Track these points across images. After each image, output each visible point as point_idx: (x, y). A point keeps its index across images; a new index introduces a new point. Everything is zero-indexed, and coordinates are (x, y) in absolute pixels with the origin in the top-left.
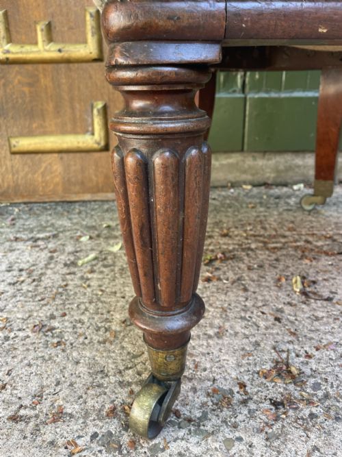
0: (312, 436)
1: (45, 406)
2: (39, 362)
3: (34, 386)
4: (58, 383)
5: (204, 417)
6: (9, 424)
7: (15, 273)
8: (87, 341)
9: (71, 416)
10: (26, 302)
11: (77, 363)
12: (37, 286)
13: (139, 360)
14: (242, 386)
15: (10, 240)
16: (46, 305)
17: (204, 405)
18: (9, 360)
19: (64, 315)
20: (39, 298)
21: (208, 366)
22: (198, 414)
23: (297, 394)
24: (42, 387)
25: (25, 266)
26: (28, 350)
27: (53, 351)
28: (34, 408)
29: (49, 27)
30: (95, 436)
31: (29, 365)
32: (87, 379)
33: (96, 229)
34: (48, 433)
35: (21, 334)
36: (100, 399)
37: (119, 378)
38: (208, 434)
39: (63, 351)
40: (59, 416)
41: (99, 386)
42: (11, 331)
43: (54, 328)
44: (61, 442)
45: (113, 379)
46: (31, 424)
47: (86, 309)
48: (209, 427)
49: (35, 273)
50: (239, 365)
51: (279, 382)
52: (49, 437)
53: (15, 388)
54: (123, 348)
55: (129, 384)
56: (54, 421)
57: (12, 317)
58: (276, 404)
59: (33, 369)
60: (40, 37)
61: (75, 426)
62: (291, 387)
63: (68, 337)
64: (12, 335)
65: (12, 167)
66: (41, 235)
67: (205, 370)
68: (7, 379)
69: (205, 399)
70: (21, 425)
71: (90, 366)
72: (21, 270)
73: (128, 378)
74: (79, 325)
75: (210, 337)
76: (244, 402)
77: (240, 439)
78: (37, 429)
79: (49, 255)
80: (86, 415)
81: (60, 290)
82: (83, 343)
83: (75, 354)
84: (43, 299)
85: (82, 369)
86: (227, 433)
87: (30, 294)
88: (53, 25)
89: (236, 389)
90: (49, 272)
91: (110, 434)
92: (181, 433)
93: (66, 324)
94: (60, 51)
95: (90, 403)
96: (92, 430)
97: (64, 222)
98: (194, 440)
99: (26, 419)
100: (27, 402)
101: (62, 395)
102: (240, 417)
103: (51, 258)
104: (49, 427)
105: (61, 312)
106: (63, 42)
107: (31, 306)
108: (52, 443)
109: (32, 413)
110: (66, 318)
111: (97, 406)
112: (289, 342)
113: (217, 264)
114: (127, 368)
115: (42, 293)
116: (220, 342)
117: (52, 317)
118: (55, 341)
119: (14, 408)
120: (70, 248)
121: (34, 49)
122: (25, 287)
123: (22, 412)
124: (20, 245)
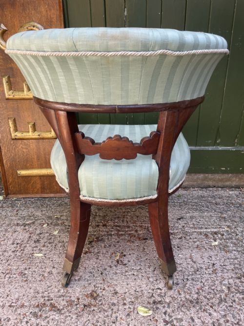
0: (90, 316)
1: (19, 303)
2: (19, 287)
3: (16, 296)
4: (24, 295)
5: (63, 309)
6: (9, 307)
7: (15, 245)
8: (35, 280)
9: (26, 306)
10: (18, 261)
11: (31, 288)
12: (22, 253)
13: (50, 288)
14: (79, 299)
15: (15, 225)
16: (24, 263)
17: (65, 305)
18: (10, 286)
19: (30, 268)
20: (22, 259)
21: (71, 292)
22: (61, 308)
23: (93, 303)
24: (19, 296)
25: (19, 242)
26: (16, 282)
27: (24, 284)
28: (16, 303)
29: (34, 125)
30: (31, 312)
31: (16, 288)
32: (33, 294)
33: (51, 219)
35: (15, 276)
36: (35, 302)
38: (62, 314)
39: (27, 284)
40: (23, 306)
41: (36, 297)
42: (11, 275)
43: (25, 274)
44: (22, 314)
45: (40, 295)
46: (15, 308)
47: (38, 266)
48: (63, 312)
49: (23, 246)
50: (81, 292)
51: (90, 299)
52: (19, 312)
53: (11, 296)
54: (46, 283)
55: (45, 297)
56: (21, 308)
57: (12, 268)
58: (85, 306)
59: (17, 290)
60: (30, 130)
61: (26, 309)
62: (92, 300)
63: (30, 278)
64: (12, 276)
65: (18, 182)
66: (28, 223)
67: (69, 293)
68: (9, 293)
70: (12, 308)
71: (35, 290)
72: (17, 244)
73: (45, 295)
74: (34, 273)
75: (76, 280)
76: (76, 305)
77: (70, 316)
78: (16, 310)
79: (29, 235)
80: (30, 306)
81: (30, 256)
82: (34, 281)
83: (30, 285)
84: (23, 260)
85: (32, 291)
86: (67, 314)
87: (19, 257)
88: (36, 124)
89: (76, 300)
90: (28, 245)
91: (35, 312)
92: (55, 313)
93: (30, 272)
94: (39, 135)
95: (32, 302)
96: (31, 311)
97: (39, 214)
98: (57, 315)
99: (13, 306)
100: (14, 301)
101: (24, 299)
102: (73, 309)
103: (30, 237)
104: (19, 309)
105: (29, 267)
106: (41, 131)
107: (19, 263)
108: (20, 314)
110: (30, 270)
113: (93, 243)
114: (46, 291)
115: (24, 257)
116: (78, 283)
117: (26, 269)
118: (25, 279)
119: (10, 303)
120: (38, 232)
121: (27, 134)
122: (18, 254)
123: (13, 304)
124: (18, 229)
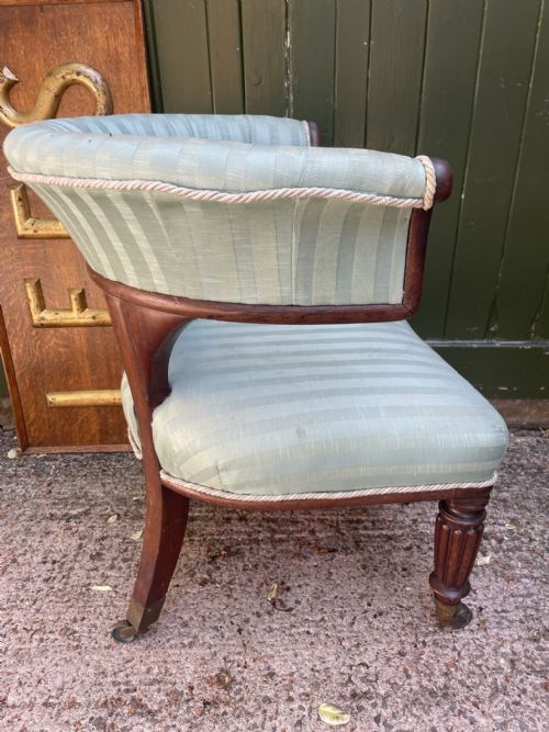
0: (217, 727)
1: (64, 698)
2: (63, 662)
3: (58, 682)
4: (74, 681)
5: (160, 711)
6: (43, 708)
7: (49, 566)
8: (96, 646)
9: (79, 704)
10: (57, 602)
11: (88, 665)
12: (65, 584)
13: (129, 665)
14: (192, 688)
15: (46, 518)
16: (71, 607)
17: (162, 701)
18: (43, 660)
19: (84, 618)
20: (66, 598)
21: (174, 671)
22: (156, 707)
23: (223, 697)
24: (64, 683)
25: (57, 557)
26: (56, 652)
27: (72, 654)
28: (58, 698)
29: (82, 295)
30: (92, 719)
31: (57, 665)
32: (93, 678)
33: (125, 504)
34: (65, 716)
35: (52, 637)
36: (99, 695)
37: (113, 679)
38: (158, 721)
39: (80, 654)
40: (73, 704)
41: (100, 684)
42: (45, 633)
43: (75, 632)
44: (72, 721)
45: (109, 679)
46: (56, 709)
47: (101, 614)
48: (159, 717)
49: (65, 566)
50: (195, 672)
51: (215, 687)
52: (65, 719)
53: (46, 683)
54: (121, 653)
55: (119, 683)
56: (70, 708)
57: (46, 618)
58: (206, 703)
59: (59, 669)
60: (75, 306)
61: (81, 712)
62: (222, 691)
63: (85, 641)
64: (45, 637)
65: (49, 419)
66: (74, 512)
67: (170, 676)
68: (42, 675)
69: (164, 698)
70: (49, 710)
71: (96, 668)
72: (54, 562)
73: (119, 679)
74: (93, 629)
75: (184, 646)
76: (188, 701)
77: (174, 726)
78: (59, 713)
79: (79, 542)
80: (90, 704)
81: (84, 589)
82: (94, 648)
83: (87, 657)
84: (69, 600)
85: (91, 670)
86: (169, 722)
87: (60, 594)
89: (186, 691)
90: (77, 566)
91: (101, 718)
92: (142, 720)
93: (85, 628)
94: (94, 318)
95: (93, 696)
96: (91, 715)
97: (97, 491)
98: (147, 725)
99: (53, 705)
100: (54, 694)
101: (76, 689)
102: (181, 712)
103: (80, 546)
104: (66, 712)
105: (82, 615)
106: (98, 308)
107: (60, 607)
108: (67, 722)
109: (57, 701)
110: (85, 622)
111: (96, 699)
112: (239, 653)
113: (219, 560)
114: (121, 671)
115: (69, 593)
116: (189, 651)
117: (75, 621)
118: (75, 644)
119: (46, 697)
120: (98, 534)
121: (68, 315)
122: (57, 585)
123: (51, 700)
124: (55, 527)
